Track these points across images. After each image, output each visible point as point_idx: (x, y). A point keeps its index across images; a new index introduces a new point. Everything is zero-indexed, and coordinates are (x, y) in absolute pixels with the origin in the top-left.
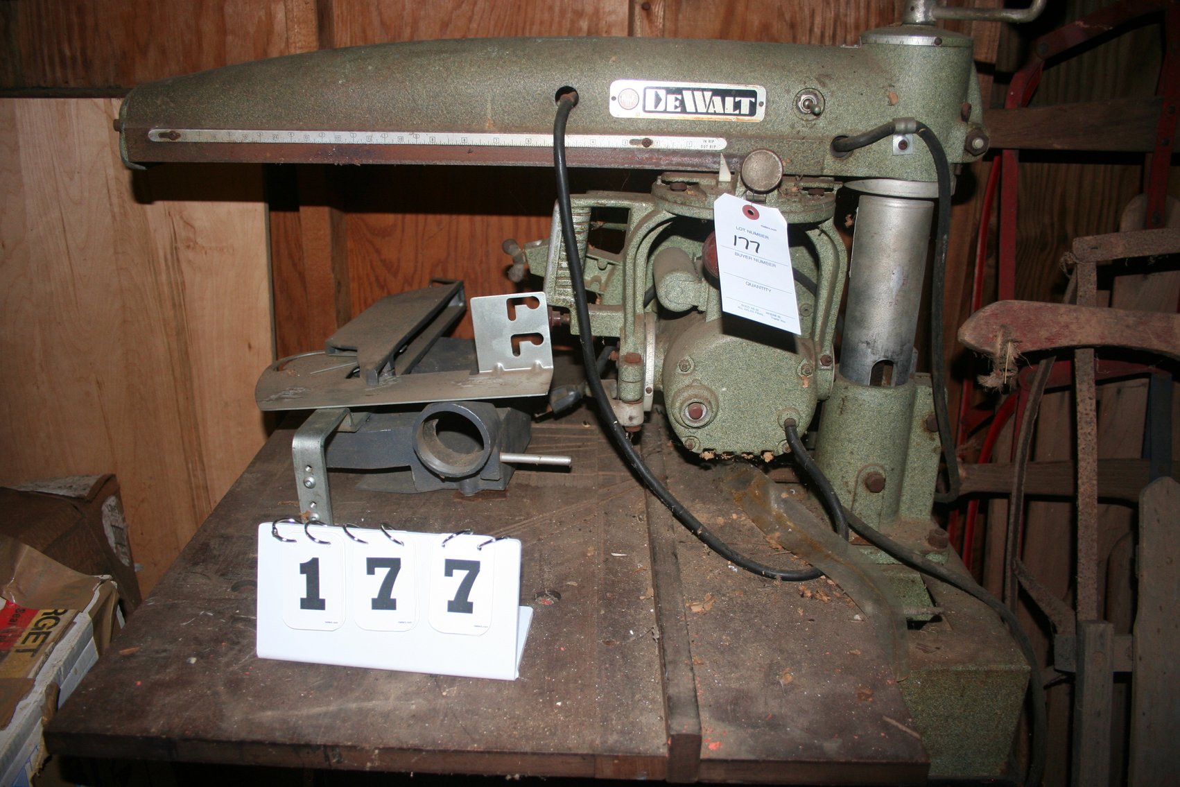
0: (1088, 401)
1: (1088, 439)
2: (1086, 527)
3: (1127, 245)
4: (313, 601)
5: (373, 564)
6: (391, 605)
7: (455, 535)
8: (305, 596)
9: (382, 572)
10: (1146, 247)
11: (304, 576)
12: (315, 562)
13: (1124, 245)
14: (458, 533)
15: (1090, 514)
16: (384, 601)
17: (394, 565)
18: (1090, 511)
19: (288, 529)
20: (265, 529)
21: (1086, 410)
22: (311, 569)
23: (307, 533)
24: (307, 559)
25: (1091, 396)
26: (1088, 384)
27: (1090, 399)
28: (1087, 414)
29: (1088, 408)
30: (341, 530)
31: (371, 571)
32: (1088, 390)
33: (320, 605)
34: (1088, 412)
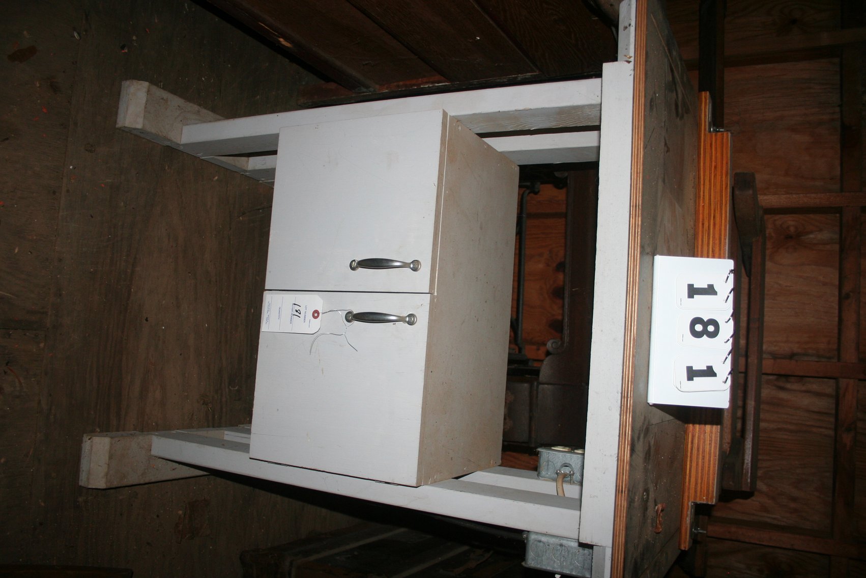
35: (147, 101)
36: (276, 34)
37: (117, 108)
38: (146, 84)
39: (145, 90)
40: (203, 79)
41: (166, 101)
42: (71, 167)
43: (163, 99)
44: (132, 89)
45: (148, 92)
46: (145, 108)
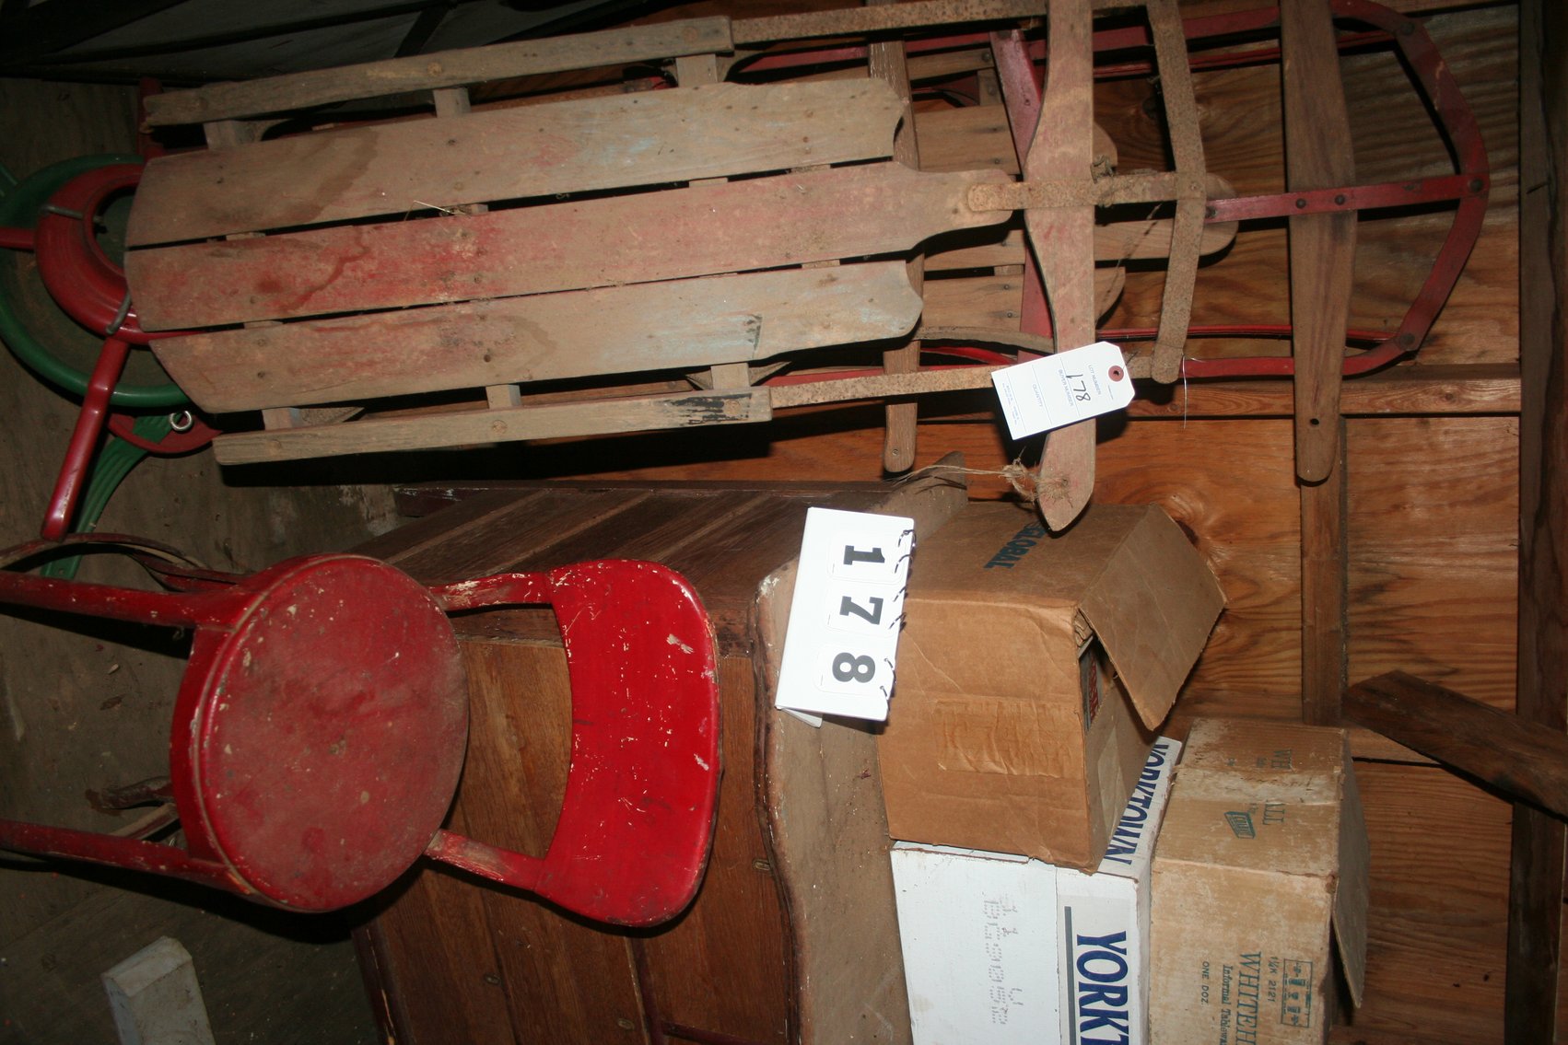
0: (981, 10)
1: (938, 11)
2: (837, 19)
3: (1168, 34)
4: (851, 555)
5: (878, 603)
6: (845, 611)
7: (893, 669)
8: (855, 550)
9: (870, 609)
10: (1168, 59)
11: (871, 551)
12: (881, 560)
13: (1168, 31)
14: (894, 672)
15: (852, 22)
16: (848, 606)
17: (875, 619)
18: (855, 22)
19: (908, 543)
20: (909, 523)
21: (971, 7)
22: (876, 556)
23: (903, 558)
24: (884, 554)
25: (988, 14)
26: (1001, 9)
27: (985, 12)
28: (966, 8)
29: (974, 10)
30: (904, 585)
31: (873, 600)
32: (994, 10)
33: (848, 561)
34: (969, 10)
35: (168, 975)
36: (392, 1025)
37: (127, 955)
38: (187, 957)
39: (180, 962)
40: (252, 1035)
41: (189, 1000)
42: (4, 960)
43: (188, 992)
44: (166, 949)
45: (181, 967)
46: (159, 980)
